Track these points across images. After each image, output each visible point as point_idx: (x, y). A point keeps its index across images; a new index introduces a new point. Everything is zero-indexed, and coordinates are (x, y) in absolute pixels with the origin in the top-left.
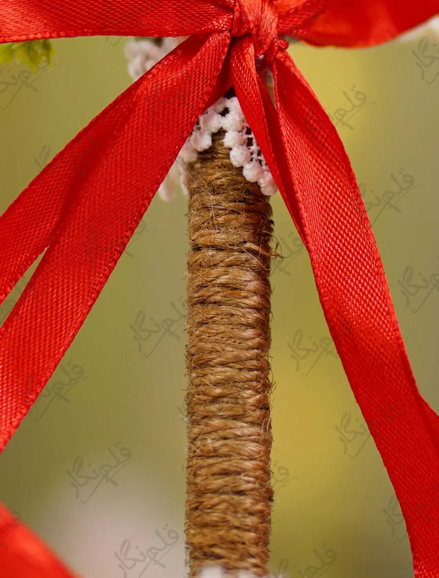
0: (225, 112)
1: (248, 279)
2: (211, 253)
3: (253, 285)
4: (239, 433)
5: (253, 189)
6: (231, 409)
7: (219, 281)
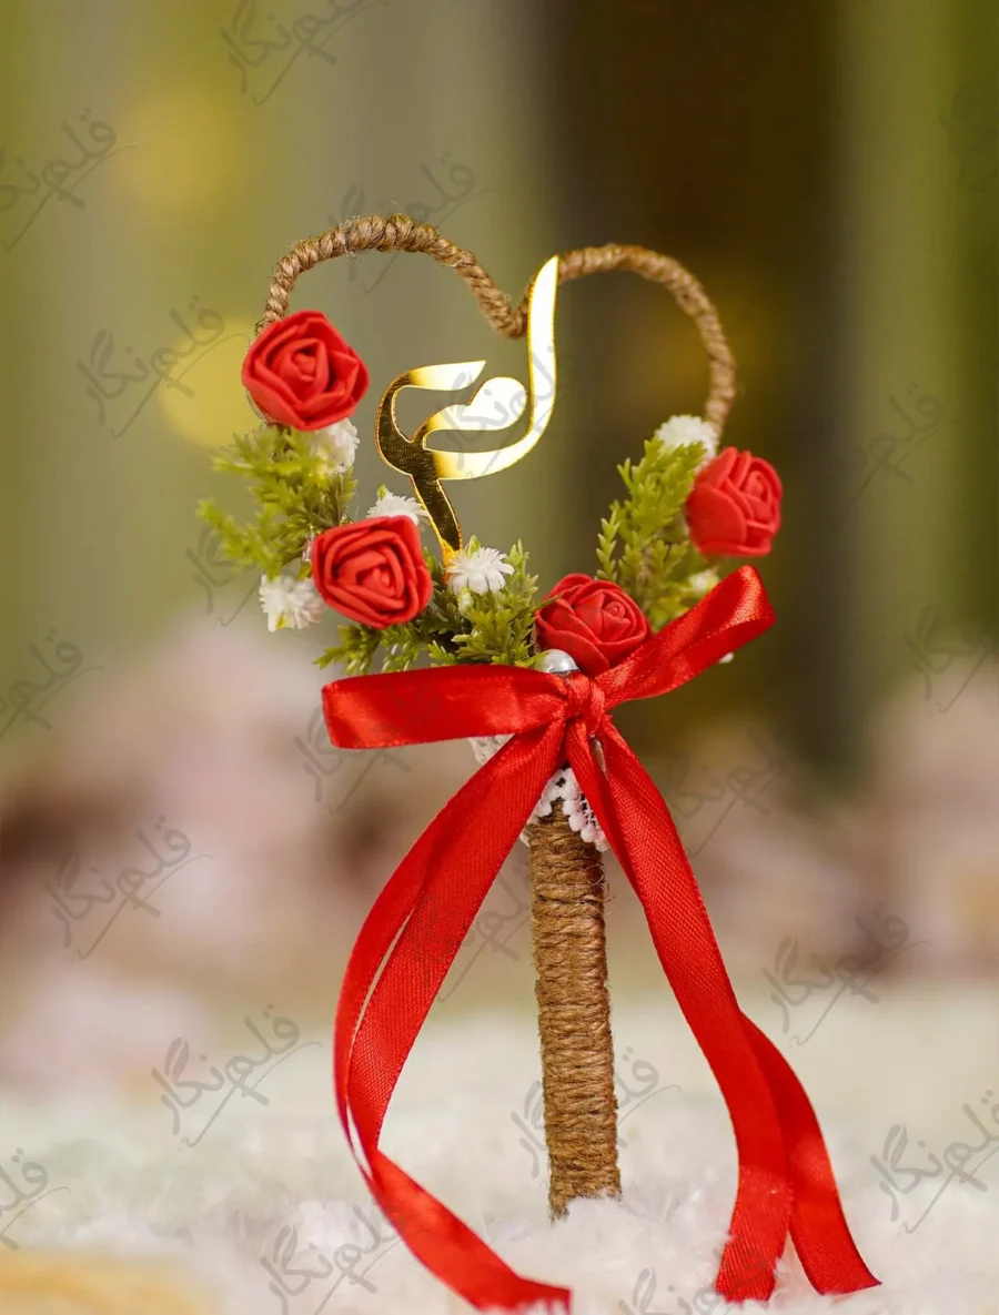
0: (561, 782)
1: (587, 925)
2: (555, 905)
3: (594, 929)
4: (589, 1061)
5: (590, 848)
6: (583, 1041)
7: (565, 930)
